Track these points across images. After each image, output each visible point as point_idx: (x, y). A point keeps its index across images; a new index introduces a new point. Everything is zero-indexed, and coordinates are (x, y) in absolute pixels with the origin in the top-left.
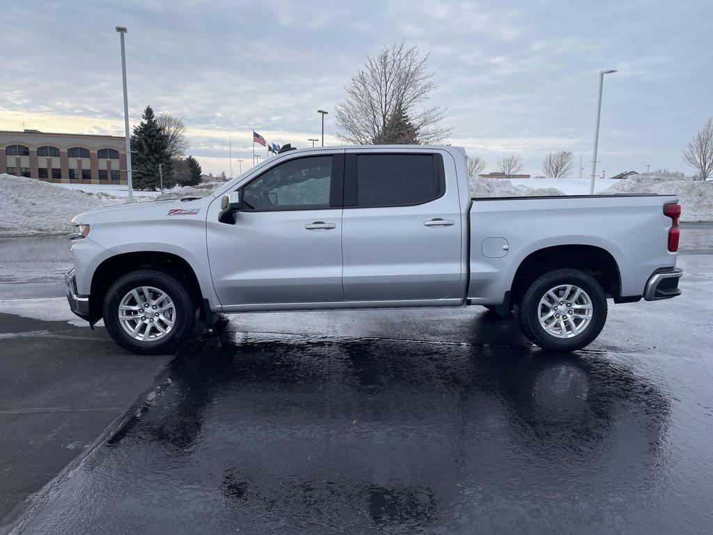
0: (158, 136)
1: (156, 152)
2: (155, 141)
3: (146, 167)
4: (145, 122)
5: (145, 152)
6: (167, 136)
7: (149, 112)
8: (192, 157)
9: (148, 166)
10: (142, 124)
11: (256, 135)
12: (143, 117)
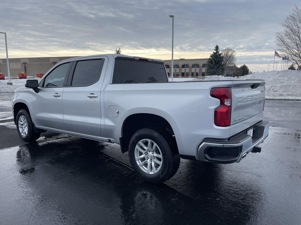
0: (219, 57)
1: (218, 64)
2: (218, 59)
3: (213, 70)
4: (215, 52)
5: (213, 64)
6: (223, 57)
7: (217, 48)
8: (245, 65)
9: (214, 70)
10: (214, 53)
11: (276, 52)
12: (214, 50)
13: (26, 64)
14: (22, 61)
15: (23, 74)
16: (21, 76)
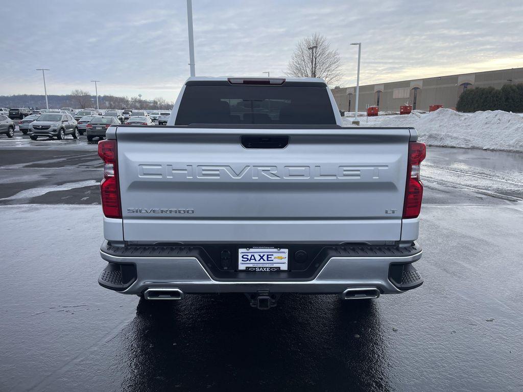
13: (418, 90)
14: (412, 86)
15: (406, 107)
16: (402, 110)
